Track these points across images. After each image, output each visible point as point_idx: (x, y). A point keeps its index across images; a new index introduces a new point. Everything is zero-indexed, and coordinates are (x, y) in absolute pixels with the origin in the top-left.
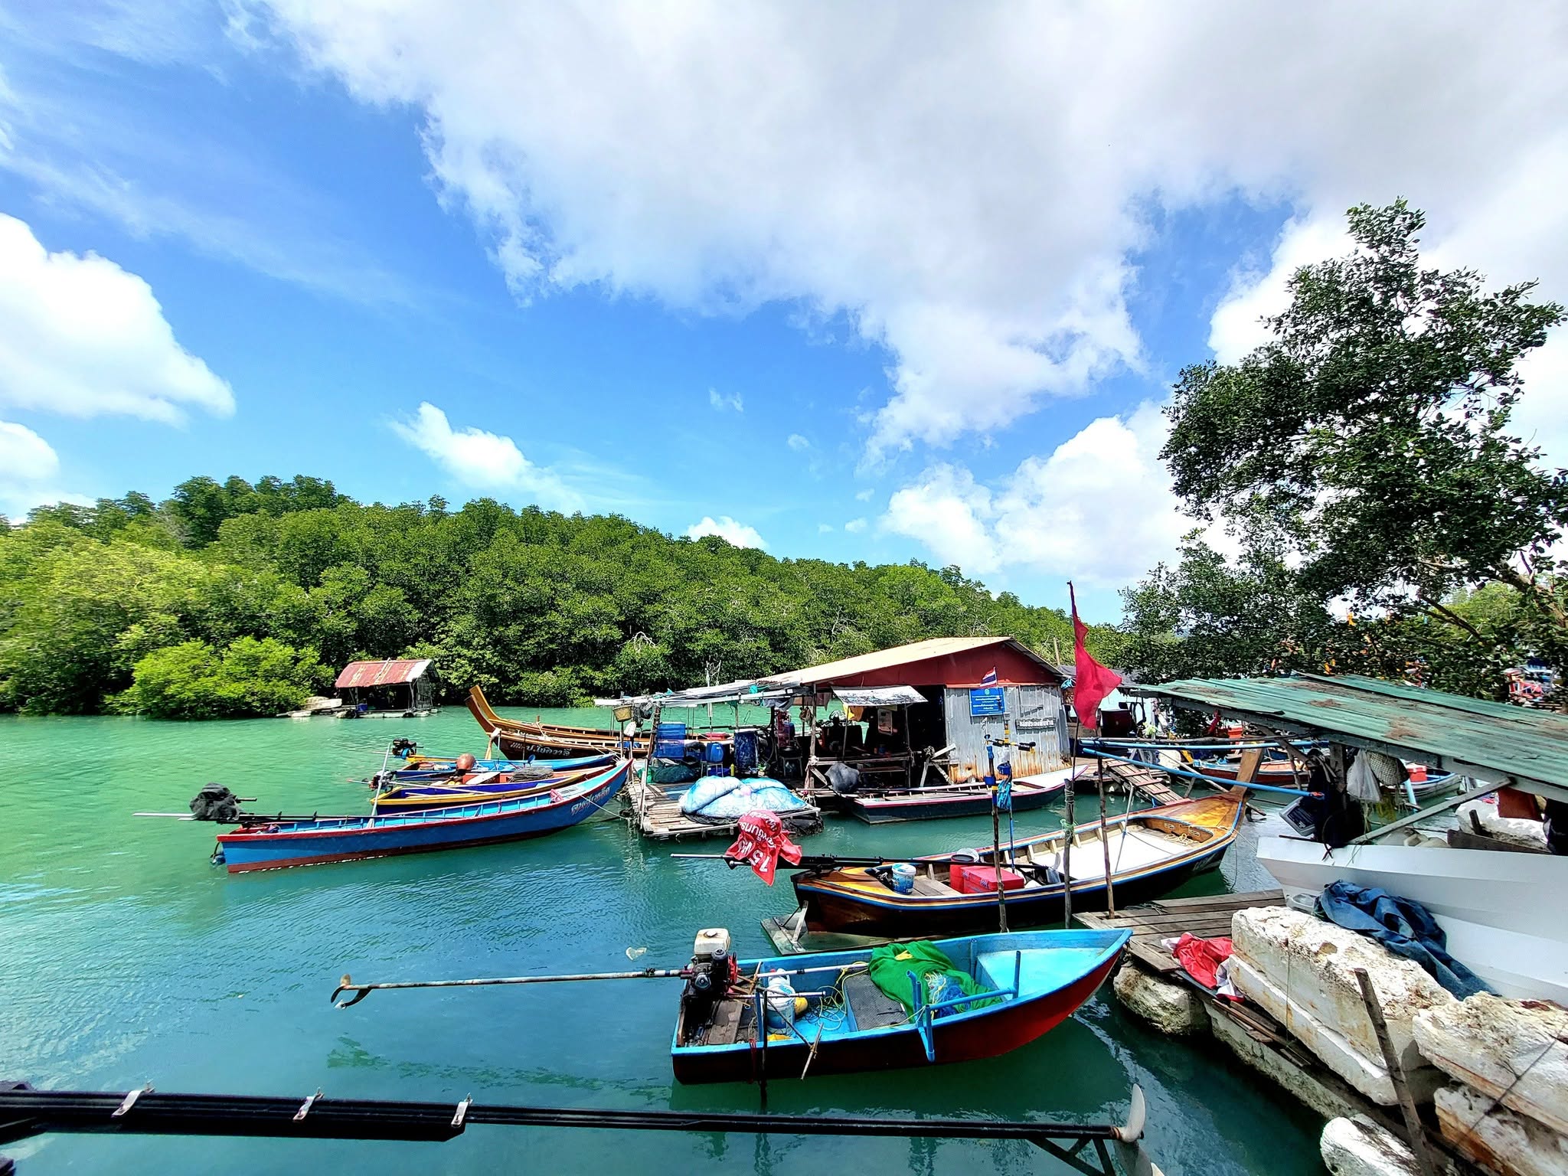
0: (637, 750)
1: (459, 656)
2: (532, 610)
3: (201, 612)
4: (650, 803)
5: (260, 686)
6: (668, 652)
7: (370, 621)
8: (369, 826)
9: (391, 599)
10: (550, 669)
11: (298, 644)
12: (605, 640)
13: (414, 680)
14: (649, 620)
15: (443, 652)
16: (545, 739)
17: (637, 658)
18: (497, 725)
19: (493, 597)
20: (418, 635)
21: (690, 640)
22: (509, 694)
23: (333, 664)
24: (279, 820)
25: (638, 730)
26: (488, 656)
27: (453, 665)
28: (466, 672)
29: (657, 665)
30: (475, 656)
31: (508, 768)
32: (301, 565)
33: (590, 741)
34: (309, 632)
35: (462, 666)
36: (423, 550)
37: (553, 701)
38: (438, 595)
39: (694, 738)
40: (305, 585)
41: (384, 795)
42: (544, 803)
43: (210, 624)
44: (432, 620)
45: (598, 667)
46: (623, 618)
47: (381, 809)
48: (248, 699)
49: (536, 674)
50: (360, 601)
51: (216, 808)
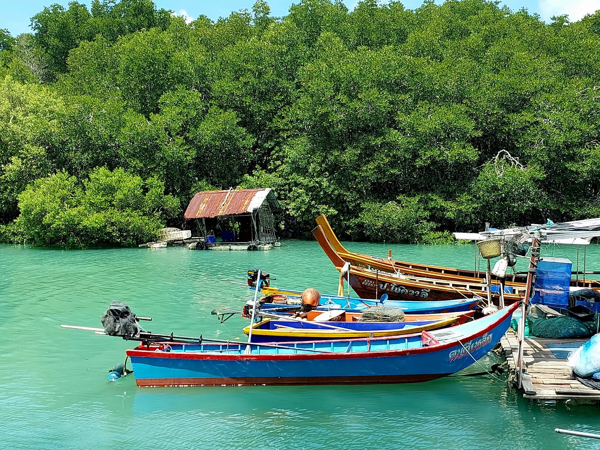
0: (510, 295)
1: (296, 185)
2: (367, 130)
3: (63, 143)
4: (530, 359)
5: (117, 216)
6: (541, 175)
7: (207, 149)
8: (247, 352)
9: (225, 123)
10: (393, 199)
11: (143, 174)
12: (456, 162)
13: (255, 210)
14: (515, 134)
15: (280, 181)
16: (400, 277)
17: (500, 184)
18: (347, 259)
19: (325, 115)
20: (253, 163)
21: (572, 158)
22: (349, 227)
23: (178, 194)
24: (171, 340)
25: (510, 272)
26: (325, 184)
27: (290, 195)
28: (303, 201)
29: (526, 192)
30: (311, 184)
31: (360, 306)
32: (141, 91)
33: (451, 283)
34: (153, 160)
35: (299, 195)
36: (250, 66)
37: (399, 236)
38: (270, 115)
39: (587, 285)
40: (146, 113)
41: (255, 324)
42: (416, 345)
43: (72, 155)
44: (266, 145)
45: (450, 196)
46: (480, 134)
47: (255, 338)
48: (109, 229)
49: (378, 205)
50: (196, 127)
51: (122, 325)
